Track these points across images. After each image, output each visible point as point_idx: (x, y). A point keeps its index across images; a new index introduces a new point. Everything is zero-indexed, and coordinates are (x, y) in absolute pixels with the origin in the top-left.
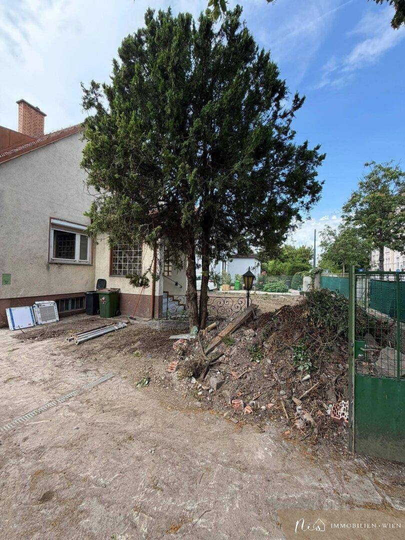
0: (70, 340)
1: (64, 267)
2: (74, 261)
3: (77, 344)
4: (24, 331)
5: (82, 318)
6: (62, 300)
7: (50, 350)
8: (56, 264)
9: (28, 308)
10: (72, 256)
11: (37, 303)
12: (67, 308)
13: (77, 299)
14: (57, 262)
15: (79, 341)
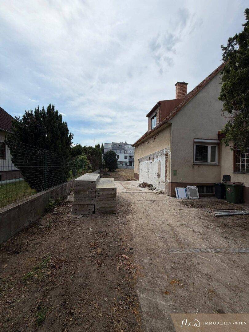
0: (210, 213)
1: (201, 166)
2: (207, 163)
3: (215, 216)
4: (184, 200)
5: (213, 200)
6: (200, 187)
7: (199, 215)
8: (197, 165)
9: (184, 189)
10: (206, 160)
11: (188, 186)
12: (203, 192)
13: (210, 187)
14: (198, 163)
15: (216, 214)
